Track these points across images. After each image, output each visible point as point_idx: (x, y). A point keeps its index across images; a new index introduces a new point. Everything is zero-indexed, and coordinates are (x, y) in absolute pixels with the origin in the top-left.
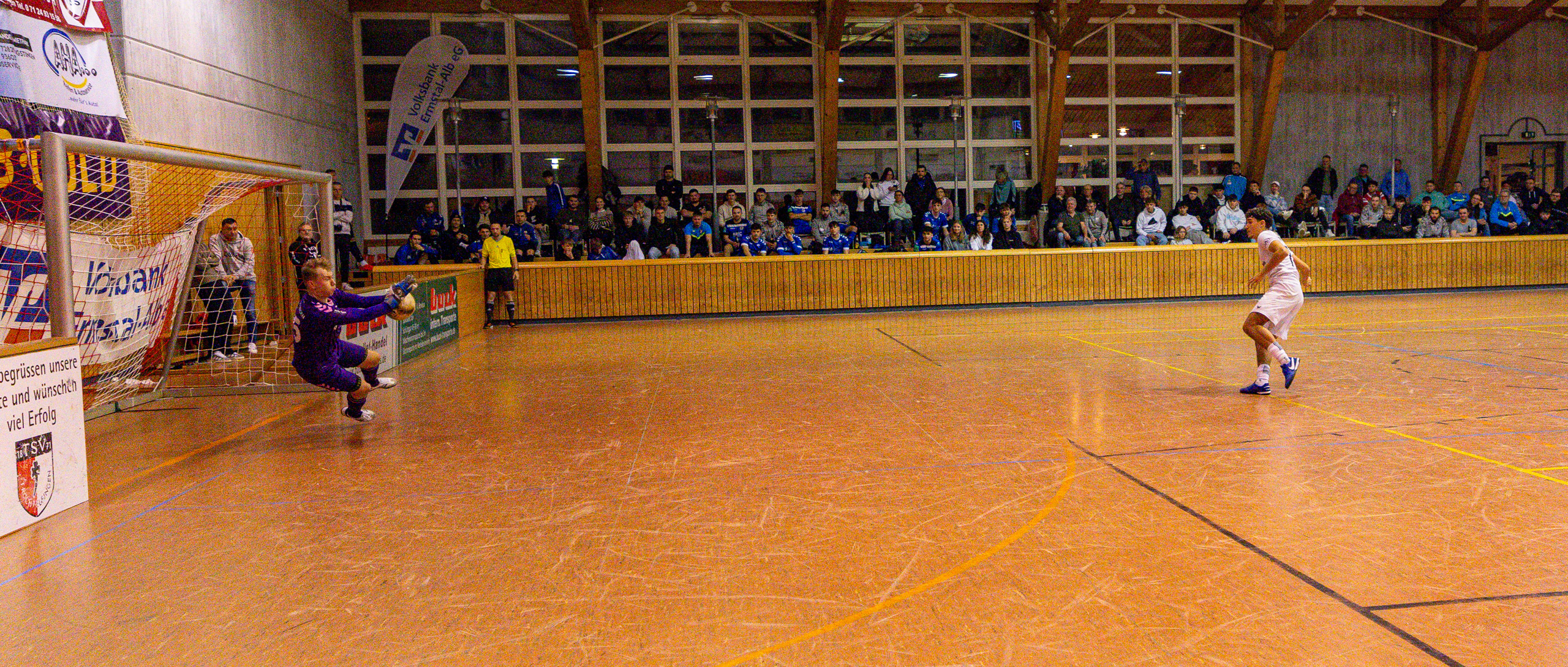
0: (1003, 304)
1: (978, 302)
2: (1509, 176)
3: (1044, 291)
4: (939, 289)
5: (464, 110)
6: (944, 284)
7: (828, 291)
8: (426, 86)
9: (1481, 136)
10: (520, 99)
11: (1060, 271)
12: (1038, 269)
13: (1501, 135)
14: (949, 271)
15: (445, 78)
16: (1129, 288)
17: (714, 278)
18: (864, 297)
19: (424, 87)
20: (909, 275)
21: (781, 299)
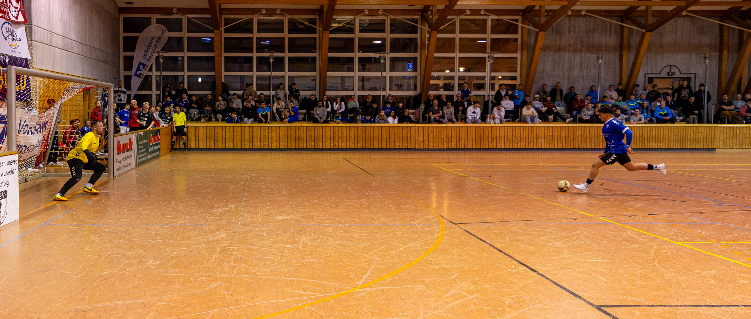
0: (402, 149)
1: (390, 148)
3: (422, 144)
4: (372, 141)
5: (165, 57)
6: (375, 139)
7: (321, 140)
10: (188, 52)
11: (430, 135)
12: (419, 132)
13: (657, 74)
15: (158, 43)
16: (463, 144)
17: (270, 133)
18: (337, 143)
19: (149, 46)
20: (359, 134)
21: (300, 143)
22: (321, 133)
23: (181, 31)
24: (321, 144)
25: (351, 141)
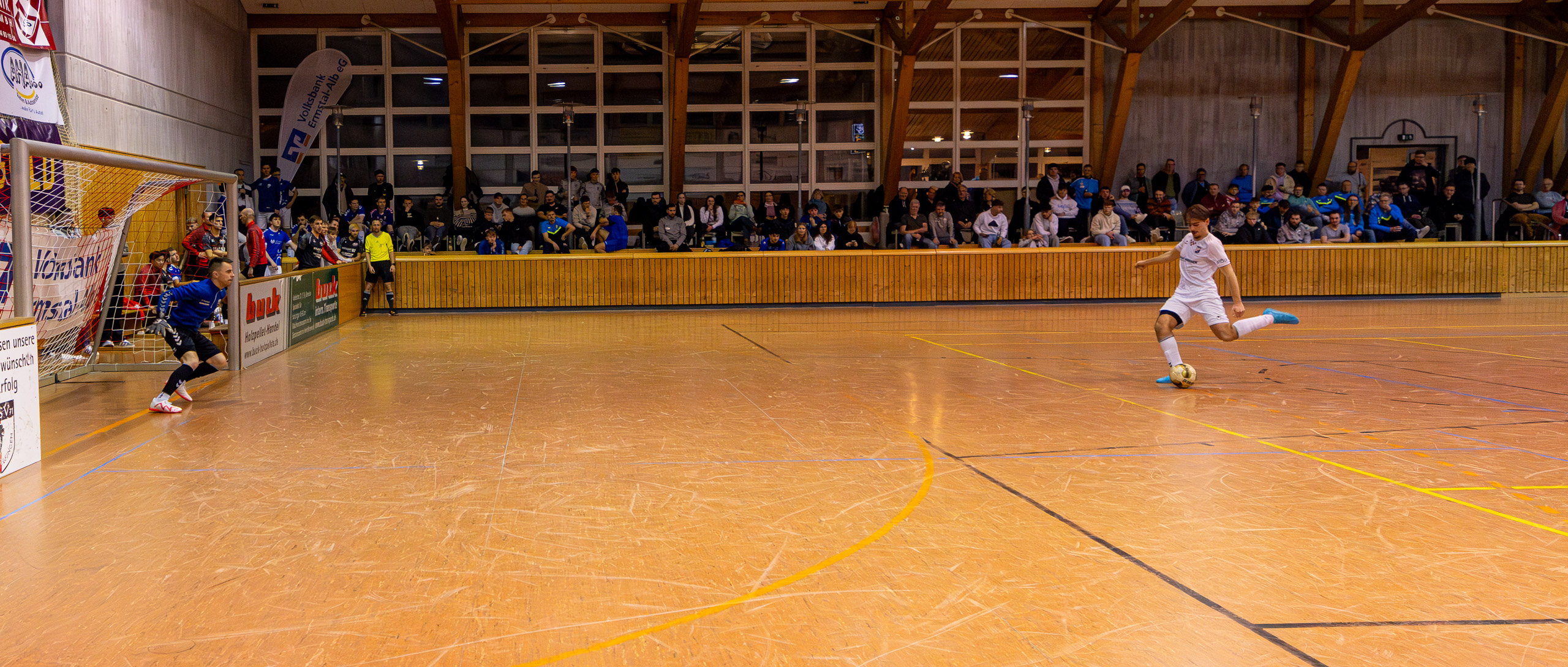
0: (844, 304)
1: (820, 301)
2: (1381, 180)
3: (886, 292)
4: (781, 286)
5: (345, 116)
6: (787, 283)
7: (675, 287)
8: (314, 95)
9: (1352, 139)
10: (394, 106)
11: (902, 273)
12: (880, 268)
13: (1375, 138)
14: (793, 270)
15: (331, 88)
16: (972, 290)
17: (568, 274)
18: (708, 294)
19: (313, 95)
20: (753, 274)
21: (630, 294)
22: (675, 272)
23: (380, 63)
25: (737, 289)
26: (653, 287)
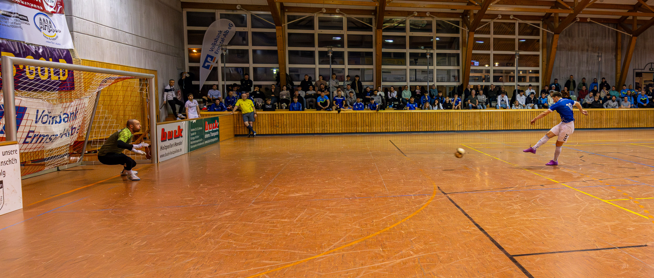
0: (444, 131)
1: (434, 130)
3: (460, 126)
4: (419, 125)
6: (421, 123)
7: (374, 125)
8: (217, 39)
9: (634, 69)
10: (252, 45)
11: (467, 119)
12: (458, 117)
13: (642, 69)
14: (423, 118)
15: (225, 36)
17: (328, 120)
18: (389, 127)
20: (407, 119)
21: (355, 128)
22: (374, 118)
23: (246, 27)
24: (374, 128)
25: (400, 126)
26: (365, 125)
